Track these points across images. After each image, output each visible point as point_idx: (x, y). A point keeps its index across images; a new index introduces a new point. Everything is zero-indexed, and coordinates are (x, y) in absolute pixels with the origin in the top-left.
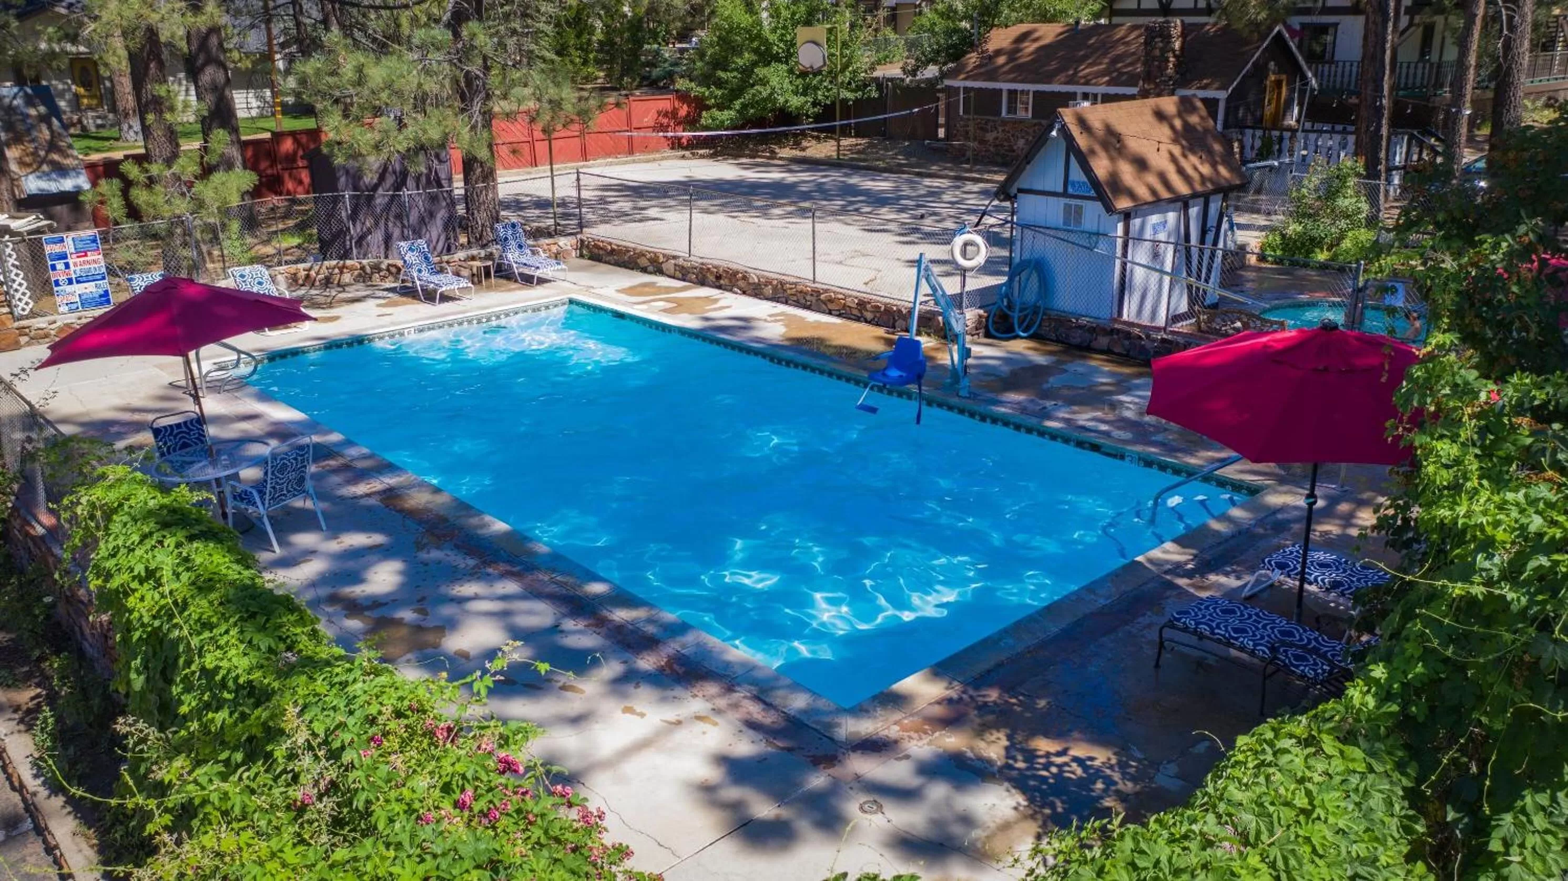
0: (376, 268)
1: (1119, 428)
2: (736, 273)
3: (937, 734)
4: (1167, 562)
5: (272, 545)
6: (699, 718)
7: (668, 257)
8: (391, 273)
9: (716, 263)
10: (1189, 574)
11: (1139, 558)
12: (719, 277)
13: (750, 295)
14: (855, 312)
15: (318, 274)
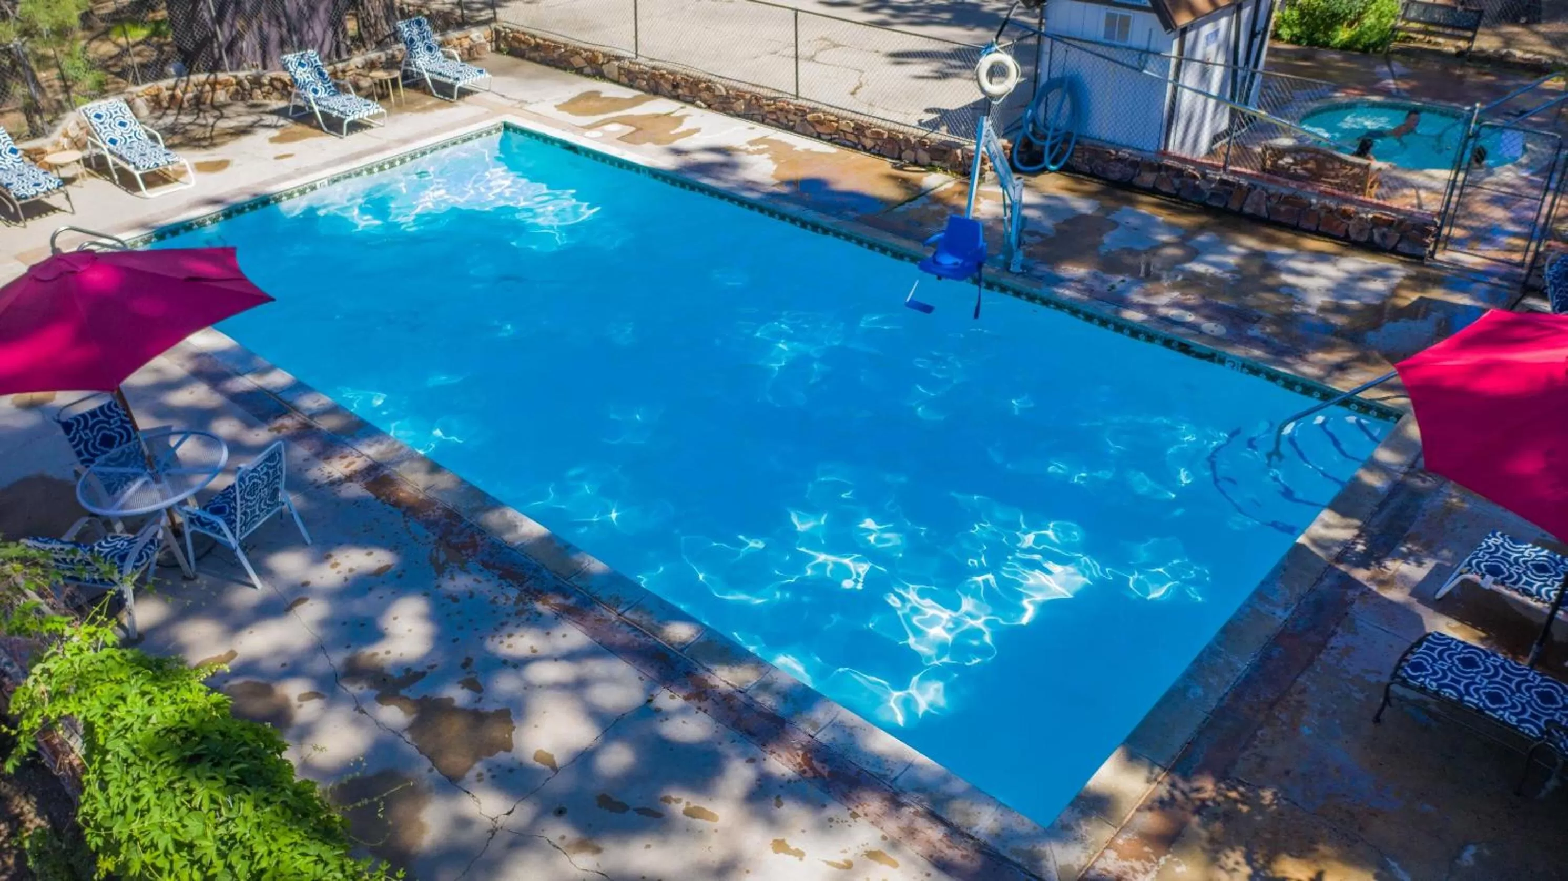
0: (256, 82)
1: (1209, 318)
2: (697, 82)
3: (1162, 860)
4: (1335, 542)
5: (248, 576)
6: (873, 855)
7: (610, 58)
8: (275, 89)
9: (671, 67)
10: (1364, 561)
11: (1301, 540)
12: (676, 86)
13: (716, 110)
14: (852, 138)
15: (185, 92)
